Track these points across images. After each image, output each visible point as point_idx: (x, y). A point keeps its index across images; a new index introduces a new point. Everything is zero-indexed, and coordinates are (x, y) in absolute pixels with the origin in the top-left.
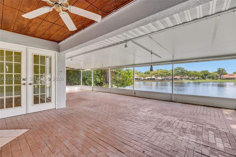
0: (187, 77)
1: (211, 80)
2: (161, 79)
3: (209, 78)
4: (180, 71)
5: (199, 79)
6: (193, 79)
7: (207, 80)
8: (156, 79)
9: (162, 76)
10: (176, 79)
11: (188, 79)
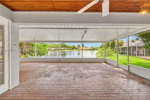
0: (66, 48)
1: (76, 50)
2: (54, 49)
3: (75, 49)
4: (63, 45)
5: (71, 49)
6: (69, 50)
7: (74, 50)
8: (51, 49)
9: (54, 47)
10: (61, 49)
11: (67, 49)
